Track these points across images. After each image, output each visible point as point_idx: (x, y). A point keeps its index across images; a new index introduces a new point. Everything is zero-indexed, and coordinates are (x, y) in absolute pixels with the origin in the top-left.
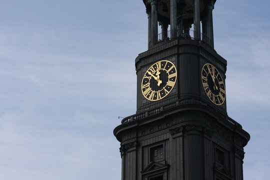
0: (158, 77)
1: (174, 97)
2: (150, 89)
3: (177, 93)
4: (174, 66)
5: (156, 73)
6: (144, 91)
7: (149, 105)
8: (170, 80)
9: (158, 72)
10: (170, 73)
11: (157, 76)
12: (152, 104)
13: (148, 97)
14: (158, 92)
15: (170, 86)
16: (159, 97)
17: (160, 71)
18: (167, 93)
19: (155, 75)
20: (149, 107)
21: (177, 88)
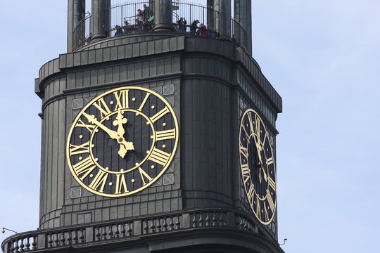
0: (121, 131)
1: (168, 195)
2: (92, 160)
3: (178, 186)
4: (168, 108)
5: (113, 118)
6: (73, 163)
7: (92, 206)
8: (158, 145)
9: (120, 117)
10: (158, 126)
11: (115, 129)
12: (100, 205)
13: (88, 181)
14: (120, 175)
15: (156, 164)
16: (122, 190)
17: (125, 115)
18: (147, 181)
19: (109, 123)
20: (91, 211)
21: (178, 173)
